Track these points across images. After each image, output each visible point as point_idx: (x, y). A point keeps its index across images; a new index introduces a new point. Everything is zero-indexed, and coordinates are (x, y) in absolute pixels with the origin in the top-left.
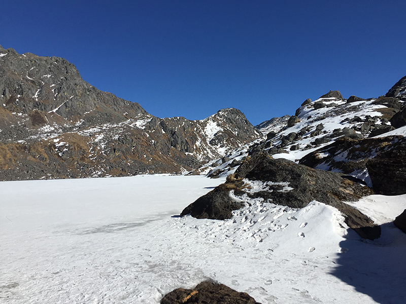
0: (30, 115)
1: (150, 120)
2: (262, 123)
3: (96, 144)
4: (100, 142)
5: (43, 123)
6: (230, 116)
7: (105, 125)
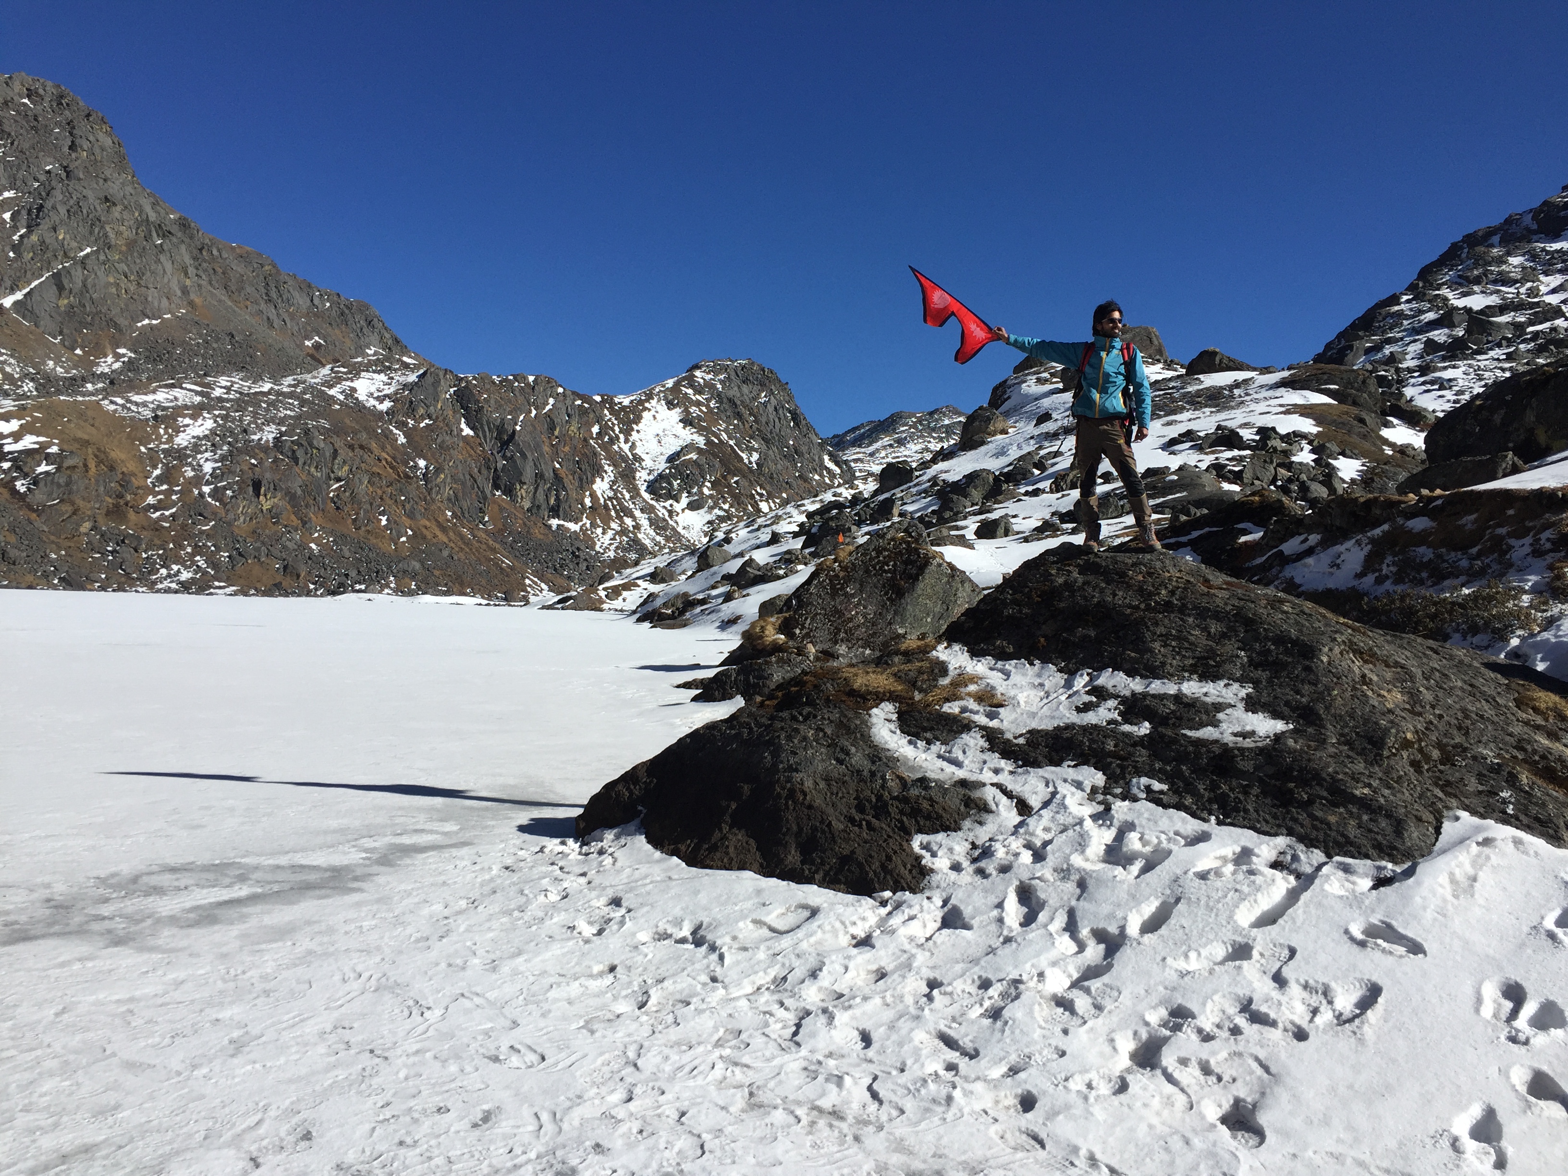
1: (412, 378)
2: (854, 430)
3: (180, 455)
4: (196, 448)
6: (734, 392)
7: (224, 381)
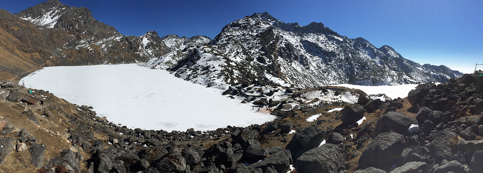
0: (76, 36)
1: (122, 37)
3: (103, 49)
5: (80, 39)
6: (152, 35)
7: (104, 40)
